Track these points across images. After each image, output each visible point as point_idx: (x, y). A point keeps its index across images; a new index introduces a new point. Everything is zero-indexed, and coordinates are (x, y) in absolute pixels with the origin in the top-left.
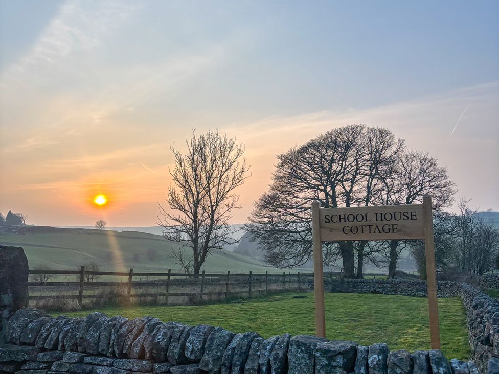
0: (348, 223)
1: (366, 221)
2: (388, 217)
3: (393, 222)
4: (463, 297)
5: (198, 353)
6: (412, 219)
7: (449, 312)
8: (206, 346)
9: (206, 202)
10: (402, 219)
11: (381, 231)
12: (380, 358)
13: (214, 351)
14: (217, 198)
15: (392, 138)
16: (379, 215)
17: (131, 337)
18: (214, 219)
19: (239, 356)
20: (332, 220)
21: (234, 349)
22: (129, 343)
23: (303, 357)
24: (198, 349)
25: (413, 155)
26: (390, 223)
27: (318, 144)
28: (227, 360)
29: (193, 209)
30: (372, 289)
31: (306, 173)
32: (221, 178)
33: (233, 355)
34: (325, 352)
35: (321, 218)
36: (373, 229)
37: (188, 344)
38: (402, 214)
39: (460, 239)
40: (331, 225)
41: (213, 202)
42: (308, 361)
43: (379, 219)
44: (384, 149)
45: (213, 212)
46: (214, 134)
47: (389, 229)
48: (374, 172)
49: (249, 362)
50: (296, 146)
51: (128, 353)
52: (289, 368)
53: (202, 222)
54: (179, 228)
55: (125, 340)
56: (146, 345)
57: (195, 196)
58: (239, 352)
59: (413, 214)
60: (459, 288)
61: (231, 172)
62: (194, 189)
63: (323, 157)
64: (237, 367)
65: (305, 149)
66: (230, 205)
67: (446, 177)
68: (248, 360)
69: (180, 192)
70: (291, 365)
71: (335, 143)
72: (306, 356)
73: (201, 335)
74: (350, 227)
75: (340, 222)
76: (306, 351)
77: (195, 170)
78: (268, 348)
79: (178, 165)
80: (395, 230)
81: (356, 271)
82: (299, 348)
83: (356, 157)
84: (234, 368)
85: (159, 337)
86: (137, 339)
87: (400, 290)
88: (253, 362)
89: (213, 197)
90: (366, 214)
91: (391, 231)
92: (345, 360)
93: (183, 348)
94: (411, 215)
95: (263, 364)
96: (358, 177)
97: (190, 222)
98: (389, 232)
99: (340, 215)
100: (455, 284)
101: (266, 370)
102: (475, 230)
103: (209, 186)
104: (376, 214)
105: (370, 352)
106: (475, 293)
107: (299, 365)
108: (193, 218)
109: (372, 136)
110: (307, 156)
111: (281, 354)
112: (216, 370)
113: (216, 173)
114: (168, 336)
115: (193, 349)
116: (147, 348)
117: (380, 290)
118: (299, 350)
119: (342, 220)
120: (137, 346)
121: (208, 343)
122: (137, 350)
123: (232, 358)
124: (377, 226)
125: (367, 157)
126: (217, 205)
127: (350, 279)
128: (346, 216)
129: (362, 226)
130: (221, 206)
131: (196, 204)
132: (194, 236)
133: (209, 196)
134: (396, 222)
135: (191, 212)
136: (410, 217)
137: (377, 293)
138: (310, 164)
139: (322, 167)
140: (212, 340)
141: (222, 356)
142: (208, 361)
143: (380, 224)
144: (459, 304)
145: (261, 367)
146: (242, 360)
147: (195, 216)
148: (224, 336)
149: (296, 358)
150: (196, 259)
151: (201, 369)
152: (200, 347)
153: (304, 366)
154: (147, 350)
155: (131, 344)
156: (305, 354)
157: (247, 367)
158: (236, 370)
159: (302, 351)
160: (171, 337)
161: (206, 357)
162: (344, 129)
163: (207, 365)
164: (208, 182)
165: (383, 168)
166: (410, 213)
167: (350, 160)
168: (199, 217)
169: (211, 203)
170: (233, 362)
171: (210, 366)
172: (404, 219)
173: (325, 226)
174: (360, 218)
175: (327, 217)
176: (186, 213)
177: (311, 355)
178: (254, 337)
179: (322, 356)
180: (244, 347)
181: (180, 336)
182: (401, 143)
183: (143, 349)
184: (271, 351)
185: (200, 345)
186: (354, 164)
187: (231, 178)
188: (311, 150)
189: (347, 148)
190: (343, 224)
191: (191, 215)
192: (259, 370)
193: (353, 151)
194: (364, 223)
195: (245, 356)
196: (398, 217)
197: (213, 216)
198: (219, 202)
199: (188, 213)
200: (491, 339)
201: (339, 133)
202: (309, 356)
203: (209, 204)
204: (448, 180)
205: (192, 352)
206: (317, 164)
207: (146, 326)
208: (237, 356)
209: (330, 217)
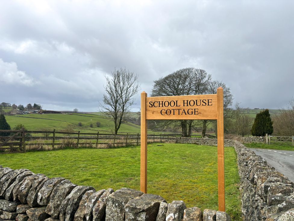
0: (164, 108)
1: (177, 106)
2: (192, 103)
3: (195, 107)
4: (235, 147)
5: (45, 201)
6: (208, 105)
7: (228, 155)
8: (51, 196)
9: (120, 101)
10: (201, 105)
11: (187, 113)
12: (176, 217)
13: (56, 200)
14: (126, 100)
15: (206, 74)
16: (186, 102)
17: (7, 184)
18: (124, 109)
19: (71, 206)
20: (154, 106)
21: (69, 199)
22: (5, 189)
23: (116, 211)
24: (45, 198)
25: (215, 82)
26: (193, 108)
27: (172, 76)
28: (63, 208)
29: (115, 104)
30: (194, 142)
31: (167, 89)
32: (127, 90)
33: (67, 205)
34: (133, 209)
35: (147, 104)
36: (181, 111)
37: (39, 194)
38: (202, 101)
39: (235, 120)
40: (153, 109)
41: (123, 101)
42: (120, 215)
43: (186, 105)
44: (202, 79)
45: (124, 106)
46: (124, 69)
47: (192, 112)
48: (197, 89)
49: (79, 211)
50: (162, 77)
51: (3, 196)
52: (106, 219)
53: (119, 110)
54: (108, 113)
55: (2, 186)
56: (14, 191)
57: (116, 99)
58: (71, 203)
59: (210, 101)
60: (233, 143)
61: (132, 88)
62: (115, 95)
63: (174, 82)
64: (69, 215)
65: (167, 78)
66: (131, 103)
67: (229, 92)
68: (78, 209)
69: (108, 96)
70: (108, 217)
71: (180, 76)
72: (119, 210)
73: (51, 187)
74: (166, 110)
75: (159, 106)
76: (119, 206)
77: (115, 87)
78: (93, 200)
79: (108, 84)
80: (196, 113)
81: (187, 134)
82: (113, 203)
83: (189, 82)
84: (67, 215)
85: (23, 186)
86: (10, 187)
87: (207, 143)
88: (81, 212)
89: (124, 99)
90: (177, 101)
91: (194, 113)
92: (148, 216)
93: (37, 196)
94: (208, 102)
95: (87, 214)
96: (190, 91)
97: (113, 110)
98: (192, 114)
99: (159, 102)
100: (232, 141)
101: (89, 218)
102: (242, 117)
103: (122, 94)
104: (184, 101)
105: (168, 209)
106: (242, 146)
107: (113, 217)
108: (115, 109)
109: (197, 73)
110: (168, 82)
111: (101, 206)
112: (56, 215)
113: (125, 88)
114: (29, 186)
115: (42, 197)
116: (15, 194)
117: (198, 143)
118: (114, 205)
119: (161, 105)
120: (9, 192)
121: (53, 193)
122: (8, 194)
123: (67, 207)
124: (184, 110)
125: (194, 82)
126: (125, 103)
127: (184, 138)
128: (163, 103)
129: (174, 110)
130: (127, 103)
131: (116, 102)
132: (115, 117)
133: (122, 98)
134: (197, 107)
135: (114, 106)
136: (207, 103)
137: (196, 144)
138: (169, 85)
139: (174, 86)
140: (56, 191)
141: (60, 204)
142: (51, 207)
143: (186, 108)
144: (233, 150)
145: (86, 216)
146: (73, 209)
147: (116, 108)
148: (65, 189)
149: (111, 211)
150: (116, 127)
151: (47, 213)
152: (47, 196)
153: (116, 218)
154: (14, 195)
155: (5, 190)
156: (118, 209)
157: (76, 215)
158: (68, 217)
159: (116, 206)
160: (31, 186)
161: (51, 204)
162: (185, 70)
163: (50, 210)
164: (121, 92)
165: (201, 87)
166: (207, 101)
167: (187, 83)
168: (117, 108)
169: (123, 102)
170: (66, 211)
171: (52, 212)
172: (203, 105)
173: (149, 109)
174: (172, 104)
175: (151, 103)
176: (111, 106)
177: (122, 210)
178: (86, 190)
179: (130, 212)
180: (76, 199)
181: (37, 186)
182: (210, 77)
183: (12, 194)
184: (95, 203)
185: (47, 194)
186: (188, 85)
187: (132, 91)
188: (169, 79)
189: (186, 78)
190: (161, 108)
191: (114, 107)
192: (84, 218)
193: (188, 80)
194: (175, 107)
195: (76, 206)
196: (198, 104)
197: (123, 108)
198: (126, 101)
199: (112, 106)
200: (255, 181)
201: (182, 71)
202: (121, 211)
203: (122, 102)
204: (230, 94)
205: (41, 200)
206: (172, 85)
207: (17, 177)
208: (69, 206)
209: (153, 103)
